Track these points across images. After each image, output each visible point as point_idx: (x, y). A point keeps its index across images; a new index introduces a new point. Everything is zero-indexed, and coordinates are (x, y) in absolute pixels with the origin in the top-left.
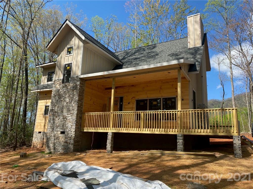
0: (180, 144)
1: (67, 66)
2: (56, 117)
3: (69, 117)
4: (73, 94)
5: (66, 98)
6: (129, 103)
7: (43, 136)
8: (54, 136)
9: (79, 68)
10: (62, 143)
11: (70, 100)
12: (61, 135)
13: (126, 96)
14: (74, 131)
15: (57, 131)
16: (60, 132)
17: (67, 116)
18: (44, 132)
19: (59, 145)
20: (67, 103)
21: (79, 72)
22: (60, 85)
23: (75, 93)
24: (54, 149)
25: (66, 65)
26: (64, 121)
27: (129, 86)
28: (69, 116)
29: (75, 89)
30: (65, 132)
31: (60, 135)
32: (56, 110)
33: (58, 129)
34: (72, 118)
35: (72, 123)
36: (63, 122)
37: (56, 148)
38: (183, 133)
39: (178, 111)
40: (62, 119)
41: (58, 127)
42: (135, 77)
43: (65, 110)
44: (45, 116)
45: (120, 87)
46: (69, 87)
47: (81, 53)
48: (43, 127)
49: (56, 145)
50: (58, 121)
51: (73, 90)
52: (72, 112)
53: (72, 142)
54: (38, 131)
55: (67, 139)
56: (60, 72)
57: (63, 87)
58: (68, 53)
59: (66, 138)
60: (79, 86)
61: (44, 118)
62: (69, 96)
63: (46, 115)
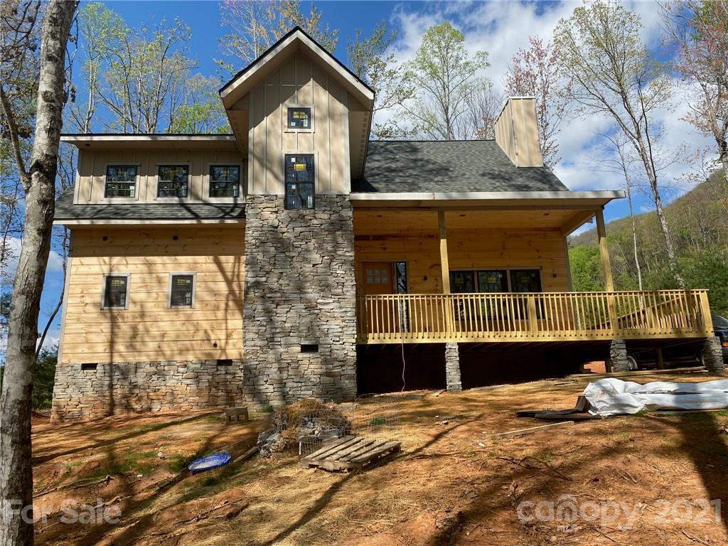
0: (623, 358)
1: (293, 160)
2: (278, 305)
3: (329, 303)
4: (334, 240)
5: (307, 251)
6: (425, 279)
7: (111, 376)
8: (279, 361)
9: (341, 172)
10: (312, 376)
11: (325, 258)
12: (306, 355)
13: (415, 261)
14: (354, 341)
15: (288, 345)
16: (299, 349)
17: (319, 301)
18: (111, 364)
19: (300, 385)
20: (314, 265)
21: (346, 185)
22: (276, 212)
23: (340, 240)
24: (284, 396)
25: (288, 156)
26: (314, 316)
27: (420, 236)
28: (331, 301)
29: (339, 230)
30: (317, 346)
31: (300, 356)
32: (275, 286)
33: (294, 340)
34: (340, 308)
35: (344, 321)
36: (307, 320)
37: (290, 393)
38: (624, 336)
39: (610, 294)
40: (303, 311)
41: (291, 334)
42: (464, 215)
43: (308, 284)
44: (111, 310)
45: (395, 236)
46: (315, 222)
47: (343, 133)
48: (101, 348)
49: (290, 384)
50: (287, 317)
51: (331, 232)
52: (339, 291)
53: (350, 370)
54: (78, 363)
55: (331, 366)
56: (270, 176)
57: (292, 220)
58: (293, 124)
59: (325, 362)
60: (350, 222)
61: (106, 317)
62: (320, 247)
63: (115, 308)
